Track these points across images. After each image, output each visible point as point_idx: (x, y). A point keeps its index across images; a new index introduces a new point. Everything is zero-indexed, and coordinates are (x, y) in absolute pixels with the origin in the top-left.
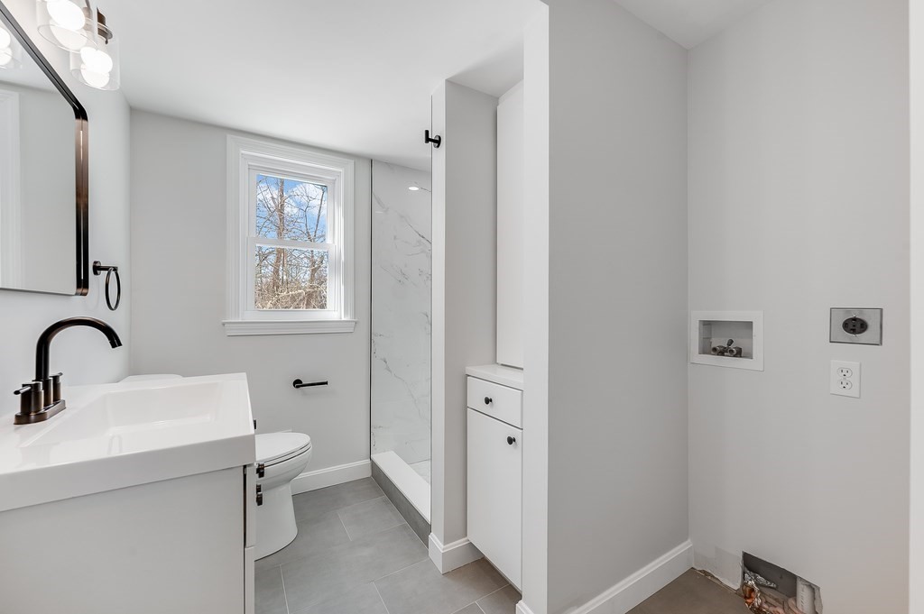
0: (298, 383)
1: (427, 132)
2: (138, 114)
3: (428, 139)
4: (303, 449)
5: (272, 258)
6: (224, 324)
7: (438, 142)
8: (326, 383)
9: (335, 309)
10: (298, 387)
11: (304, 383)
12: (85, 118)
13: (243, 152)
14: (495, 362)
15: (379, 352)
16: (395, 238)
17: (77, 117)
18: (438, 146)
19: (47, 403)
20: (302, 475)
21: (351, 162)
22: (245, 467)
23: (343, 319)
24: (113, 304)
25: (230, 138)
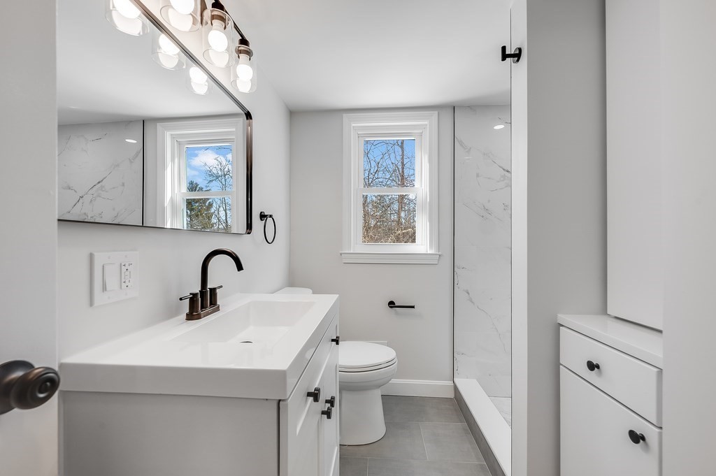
0: (391, 304)
1: (504, 48)
2: (297, 115)
3: (505, 56)
4: (389, 363)
5: (396, 206)
6: (341, 254)
7: (517, 56)
8: (413, 307)
9: (423, 244)
10: (391, 307)
11: (396, 304)
12: (251, 118)
13: (353, 125)
14: (604, 311)
15: (462, 284)
16: (478, 176)
17: (247, 119)
18: (518, 61)
19: (203, 307)
20: (394, 381)
21: (436, 113)
22: (280, 401)
23: (429, 252)
24: (270, 239)
25: (345, 116)
